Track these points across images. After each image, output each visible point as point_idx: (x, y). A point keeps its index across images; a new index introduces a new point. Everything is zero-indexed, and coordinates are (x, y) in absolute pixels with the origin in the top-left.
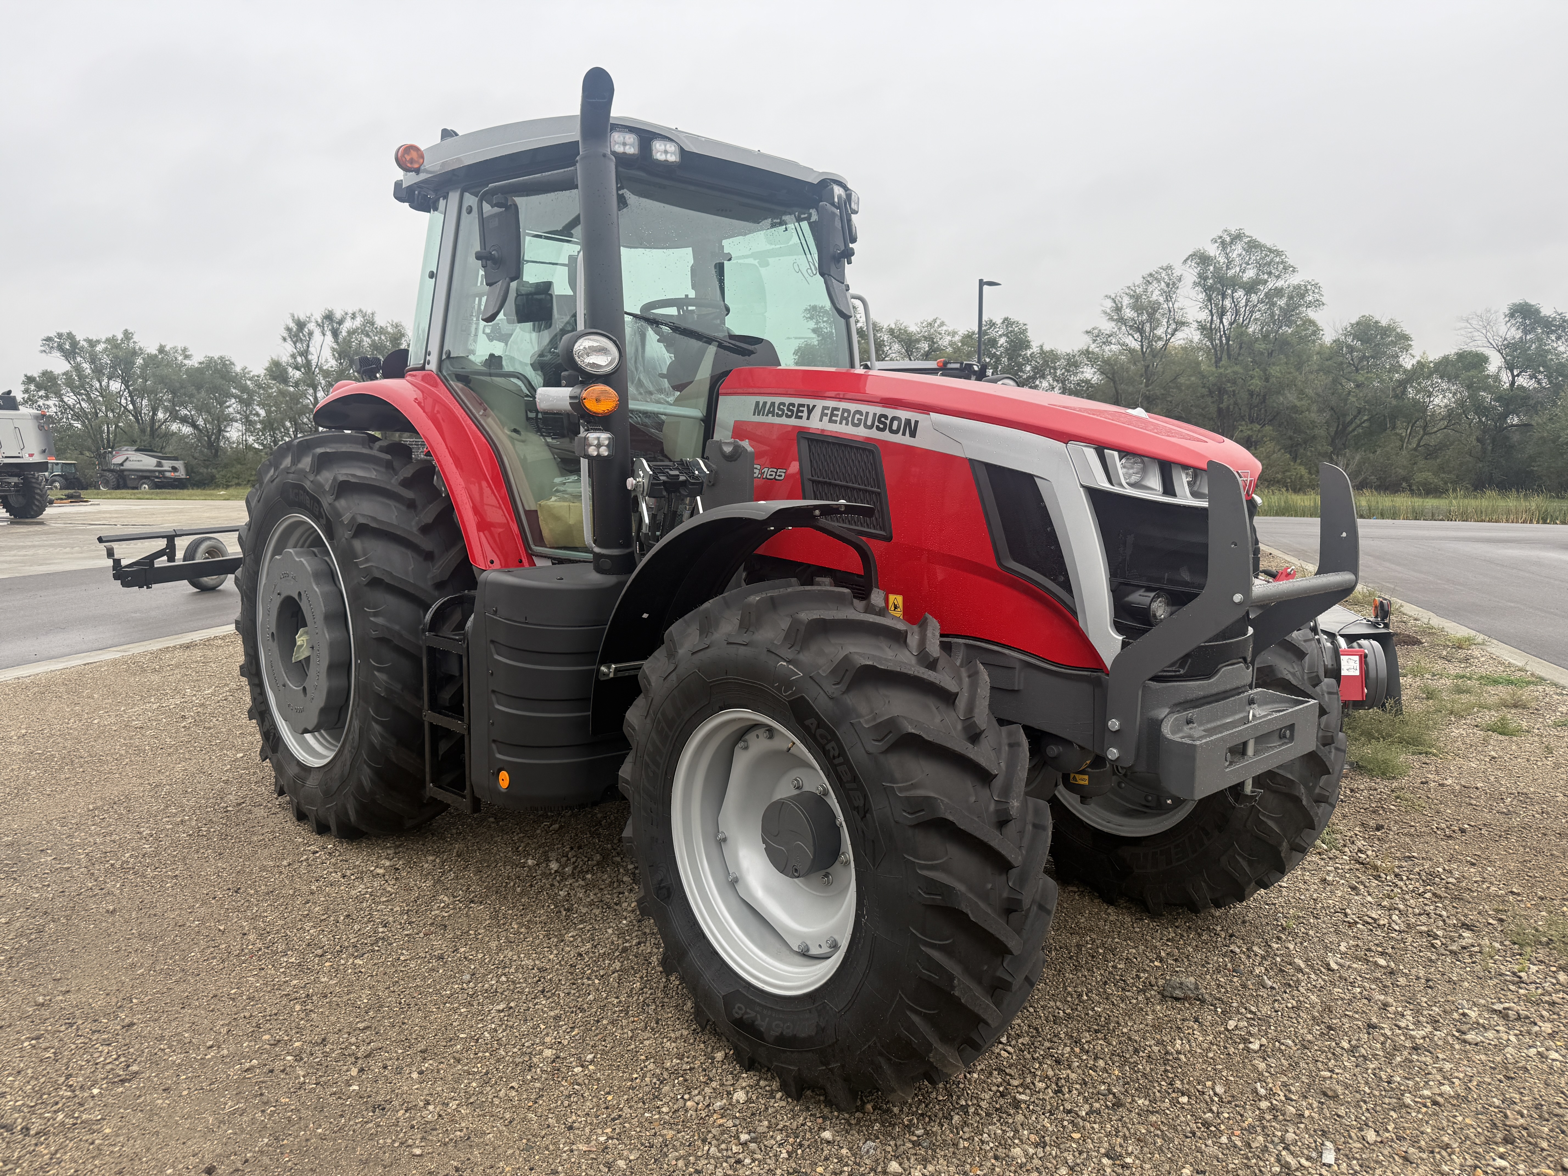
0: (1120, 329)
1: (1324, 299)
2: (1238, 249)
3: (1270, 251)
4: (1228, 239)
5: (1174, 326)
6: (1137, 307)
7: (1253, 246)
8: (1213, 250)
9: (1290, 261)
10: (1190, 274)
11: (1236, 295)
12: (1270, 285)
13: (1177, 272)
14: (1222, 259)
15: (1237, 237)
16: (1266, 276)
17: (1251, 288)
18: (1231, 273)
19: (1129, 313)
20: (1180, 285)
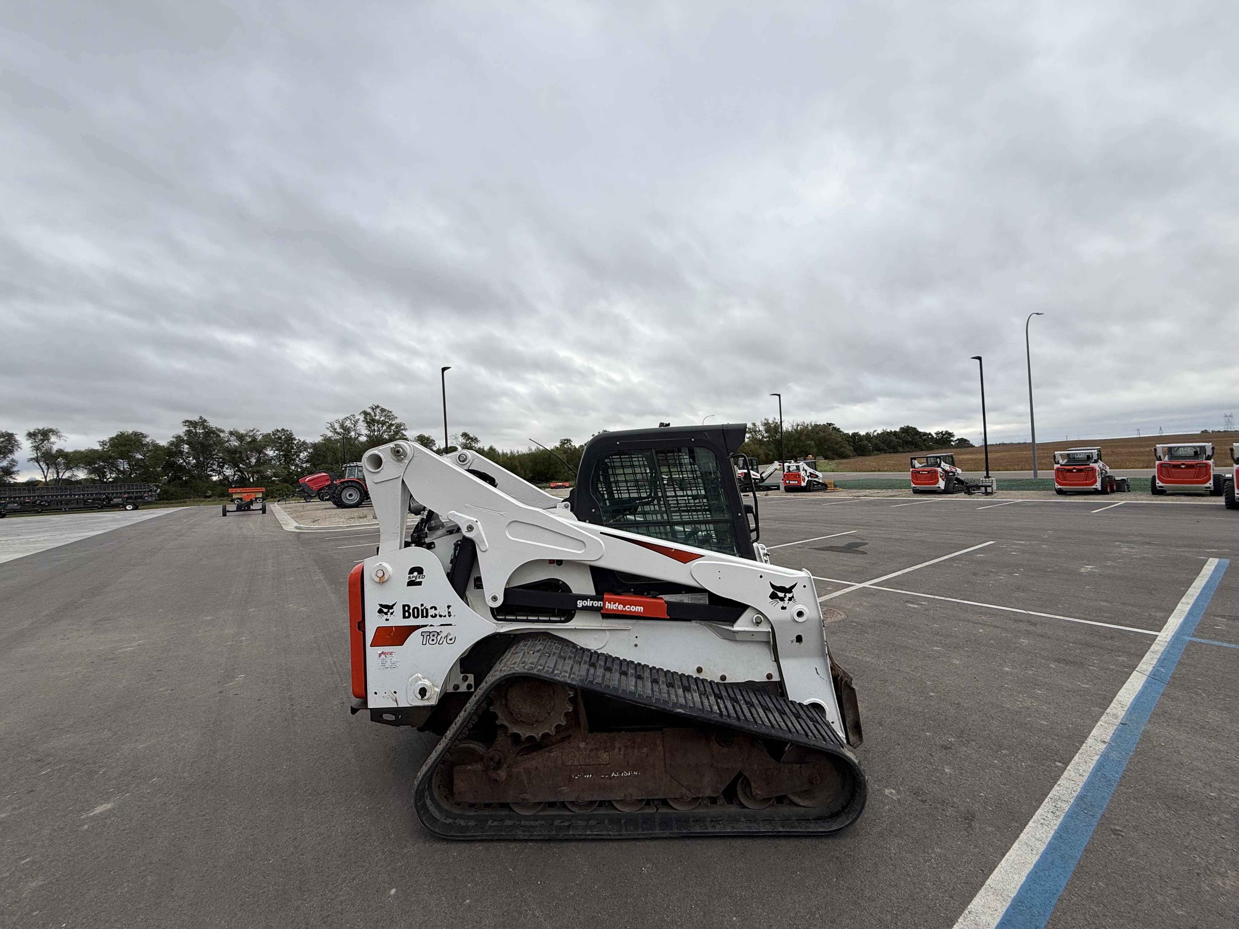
2: (378, 411)
4: (374, 408)
7: (383, 410)
8: (369, 411)
10: (362, 418)
13: (357, 417)
15: (378, 407)
17: (383, 423)
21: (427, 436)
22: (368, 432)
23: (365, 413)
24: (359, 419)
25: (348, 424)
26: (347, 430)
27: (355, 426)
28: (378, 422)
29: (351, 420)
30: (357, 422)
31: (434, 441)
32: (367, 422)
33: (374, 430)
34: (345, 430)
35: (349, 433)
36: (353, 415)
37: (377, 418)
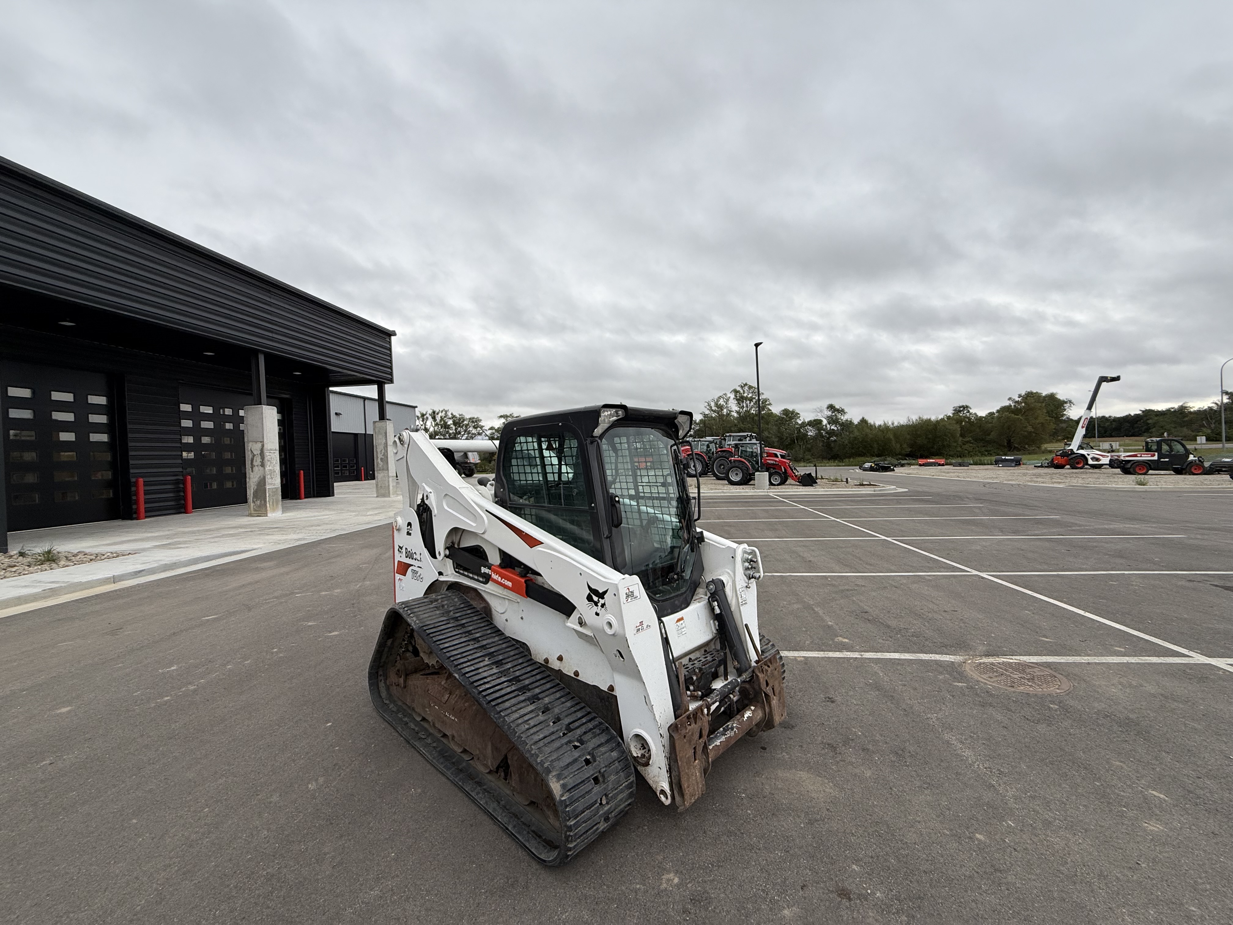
21: (791, 410)
22: (737, 409)
23: (736, 391)
24: (730, 397)
25: (721, 402)
26: (721, 407)
27: (726, 404)
28: (746, 398)
29: (723, 398)
30: (728, 400)
31: (799, 414)
32: (737, 400)
33: (743, 406)
34: (718, 408)
35: (722, 410)
36: (725, 394)
37: (745, 395)
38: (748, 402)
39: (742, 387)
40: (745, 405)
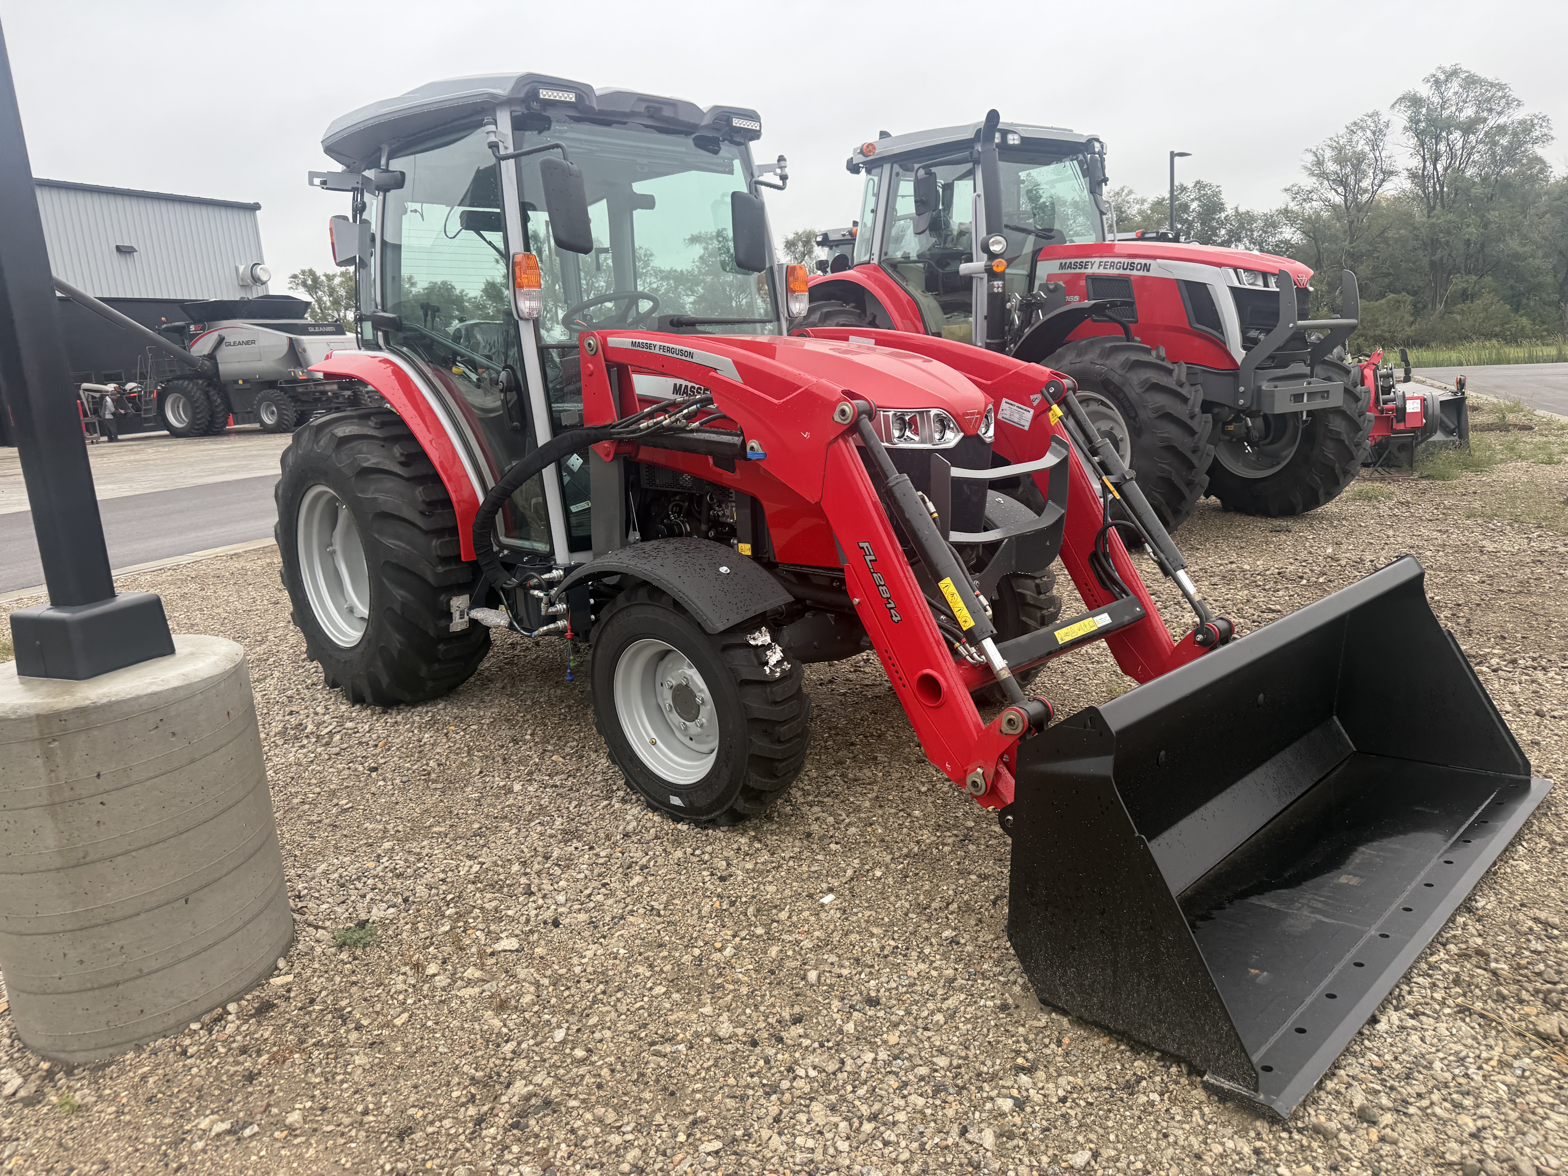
0: (1321, 184)
1: (1552, 133)
3: (1492, 85)
5: (1381, 176)
6: (1341, 159)
9: (1515, 94)
11: (1451, 137)
12: (1491, 123)
14: (1436, 100)
16: (1485, 114)
18: (1445, 114)
19: (1331, 167)
20: (1388, 132)
38: (1457, 135)
39: (1437, 82)
40: (1442, 147)
